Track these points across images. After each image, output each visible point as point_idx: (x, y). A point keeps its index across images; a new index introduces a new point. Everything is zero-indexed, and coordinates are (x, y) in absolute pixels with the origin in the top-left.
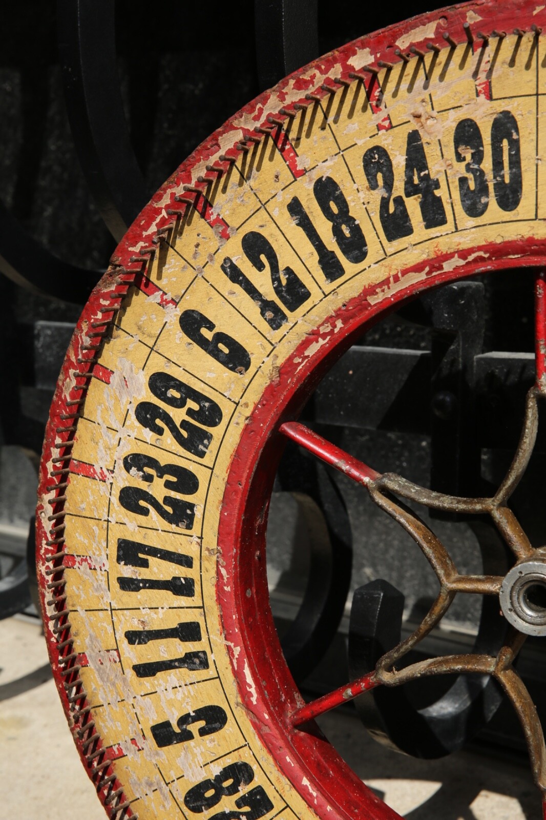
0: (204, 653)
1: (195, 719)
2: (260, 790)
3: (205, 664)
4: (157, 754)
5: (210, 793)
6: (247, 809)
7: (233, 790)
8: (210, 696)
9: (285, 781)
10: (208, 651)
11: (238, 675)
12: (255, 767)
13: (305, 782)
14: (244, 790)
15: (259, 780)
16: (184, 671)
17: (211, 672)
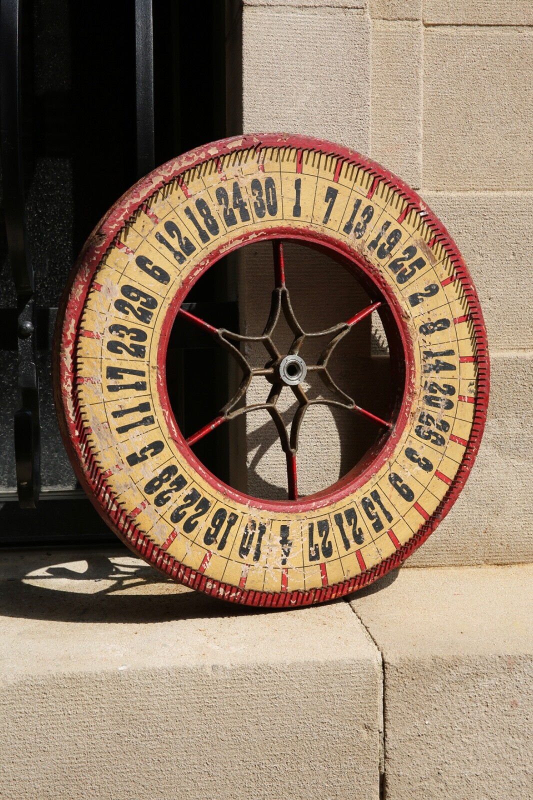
0: (152, 416)
1: (148, 449)
2: (181, 477)
3: (152, 422)
4: (130, 470)
5: (157, 483)
6: (175, 487)
7: (168, 479)
8: (155, 436)
9: (192, 470)
10: (154, 415)
11: (168, 424)
12: (178, 466)
13: (200, 469)
14: (173, 478)
15: (180, 472)
16: (142, 426)
17: (156, 425)
